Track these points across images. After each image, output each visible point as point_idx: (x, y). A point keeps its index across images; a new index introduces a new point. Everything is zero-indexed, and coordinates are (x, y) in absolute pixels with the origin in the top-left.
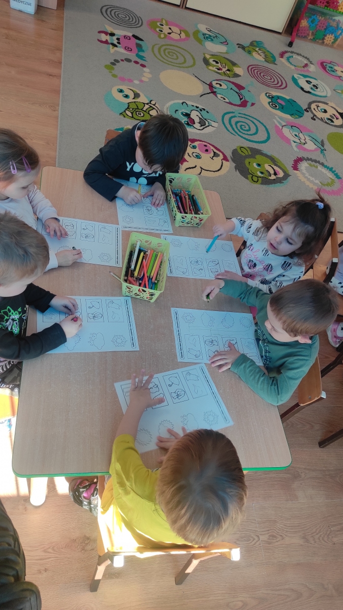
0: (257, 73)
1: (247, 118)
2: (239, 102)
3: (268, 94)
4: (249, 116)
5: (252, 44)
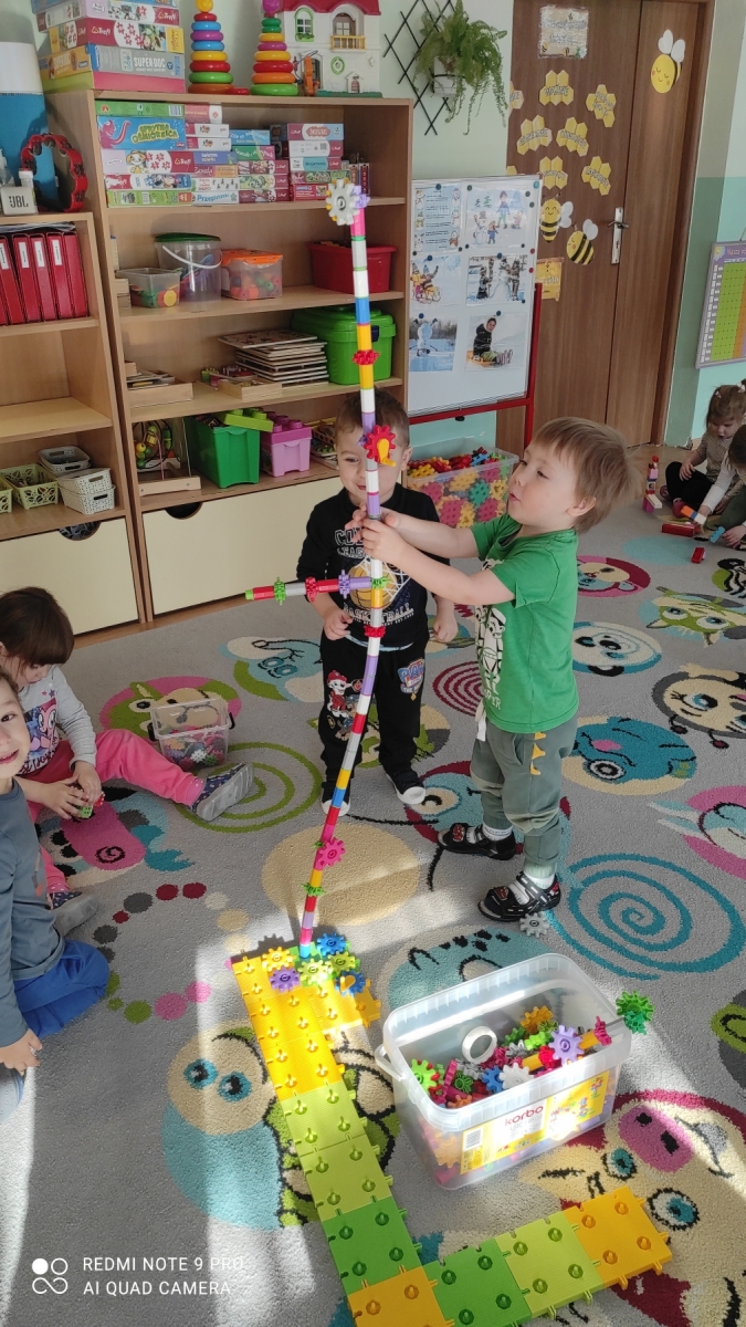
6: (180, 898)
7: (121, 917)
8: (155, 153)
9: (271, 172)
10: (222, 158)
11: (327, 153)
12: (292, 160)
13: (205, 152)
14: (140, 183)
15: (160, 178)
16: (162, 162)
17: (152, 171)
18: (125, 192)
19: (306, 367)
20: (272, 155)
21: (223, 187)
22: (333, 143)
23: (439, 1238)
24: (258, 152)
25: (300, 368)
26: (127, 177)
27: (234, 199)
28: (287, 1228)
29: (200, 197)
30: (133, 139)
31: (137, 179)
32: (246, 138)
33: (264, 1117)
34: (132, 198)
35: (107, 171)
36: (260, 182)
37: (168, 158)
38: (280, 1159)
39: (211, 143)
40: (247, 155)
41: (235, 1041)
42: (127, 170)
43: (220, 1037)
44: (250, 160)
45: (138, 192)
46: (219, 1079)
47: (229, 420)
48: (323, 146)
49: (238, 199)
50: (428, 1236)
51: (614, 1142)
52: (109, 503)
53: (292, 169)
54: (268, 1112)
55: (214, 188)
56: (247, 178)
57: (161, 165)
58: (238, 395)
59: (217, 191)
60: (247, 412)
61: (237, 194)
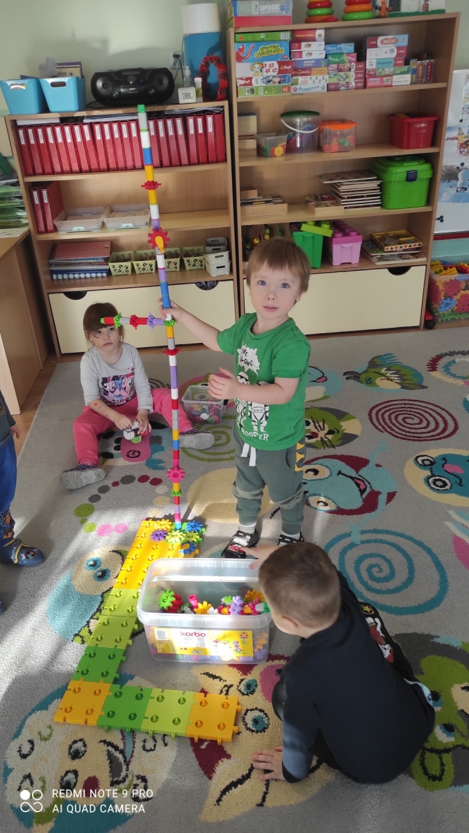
0: (390, 419)
1: (381, 541)
2: (357, 502)
3: (420, 460)
4: (387, 532)
5: (373, 364)
6: (147, 484)
7: (115, 484)
8: (268, 63)
9: (353, 70)
10: (317, 63)
11: (394, 55)
12: (367, 62)
13: (306, 60)
14: (258, 82)
15: (271, 78)
16: (272, 68)
17: (265, 74)
18: (248, 88)
19: (367, 196)
20: (354, 59)
21: (317, 81)
22: (399, 48)
23: (132, 677)
24: (345, 57)
25: (363, 197)
26: (250, 79)
27: (323, 89)
28: (74, 643)
29: (300, 88)
30: (255, 55)
31: (257, 80)
32: (337, 49)
33: (104, 593)
34: (252, 91)
35: (238, 76)
36: (344, 77)
37: (276, 65)
38: (95, 613)
39: (311, 54)
40: (337, 60)
41: (119, 555)
42: (250, 74)
43: (113, 551)
44: (338, 63)
45: (257, 87)
46: (99, 569)
47: (304, 227)
48: (392, 51)
49: (326, 88)
50: (128, 674)
51: (255, 675)
52: (226, 271)
53: (367, 67)
54: (107, 591)
55: (310, 82)
56: (335, 75)
57: (271, 70)
58: (313, 212)
59: (312, 85)
60: (318, 223)
61: (326, 85)
